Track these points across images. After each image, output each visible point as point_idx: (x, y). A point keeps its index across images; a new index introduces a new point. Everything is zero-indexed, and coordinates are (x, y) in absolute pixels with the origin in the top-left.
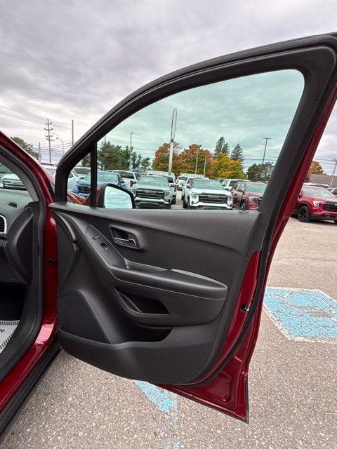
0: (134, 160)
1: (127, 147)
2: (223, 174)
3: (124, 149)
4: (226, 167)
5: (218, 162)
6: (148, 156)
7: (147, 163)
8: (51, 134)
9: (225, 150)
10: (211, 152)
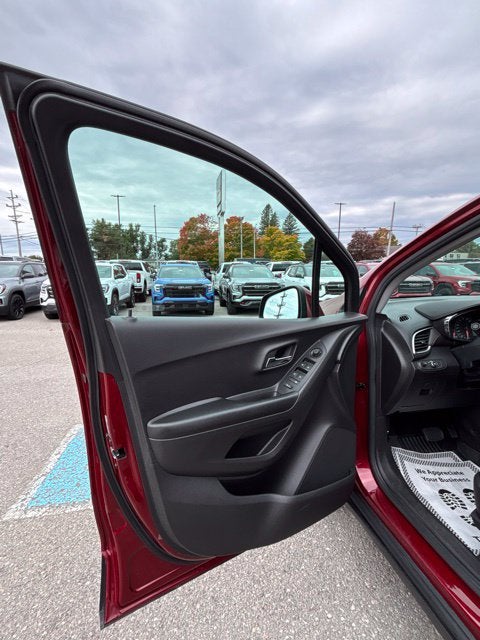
0: (143, 242)
1: (131, 226)
2: (278, 254)
3: (125, 227)
4: (280, 244)
5: (269, 239)
6: (163, 236)
7: (162, 246)
8: (17, 213)
9: (274, 222)
10: (254, 226)
